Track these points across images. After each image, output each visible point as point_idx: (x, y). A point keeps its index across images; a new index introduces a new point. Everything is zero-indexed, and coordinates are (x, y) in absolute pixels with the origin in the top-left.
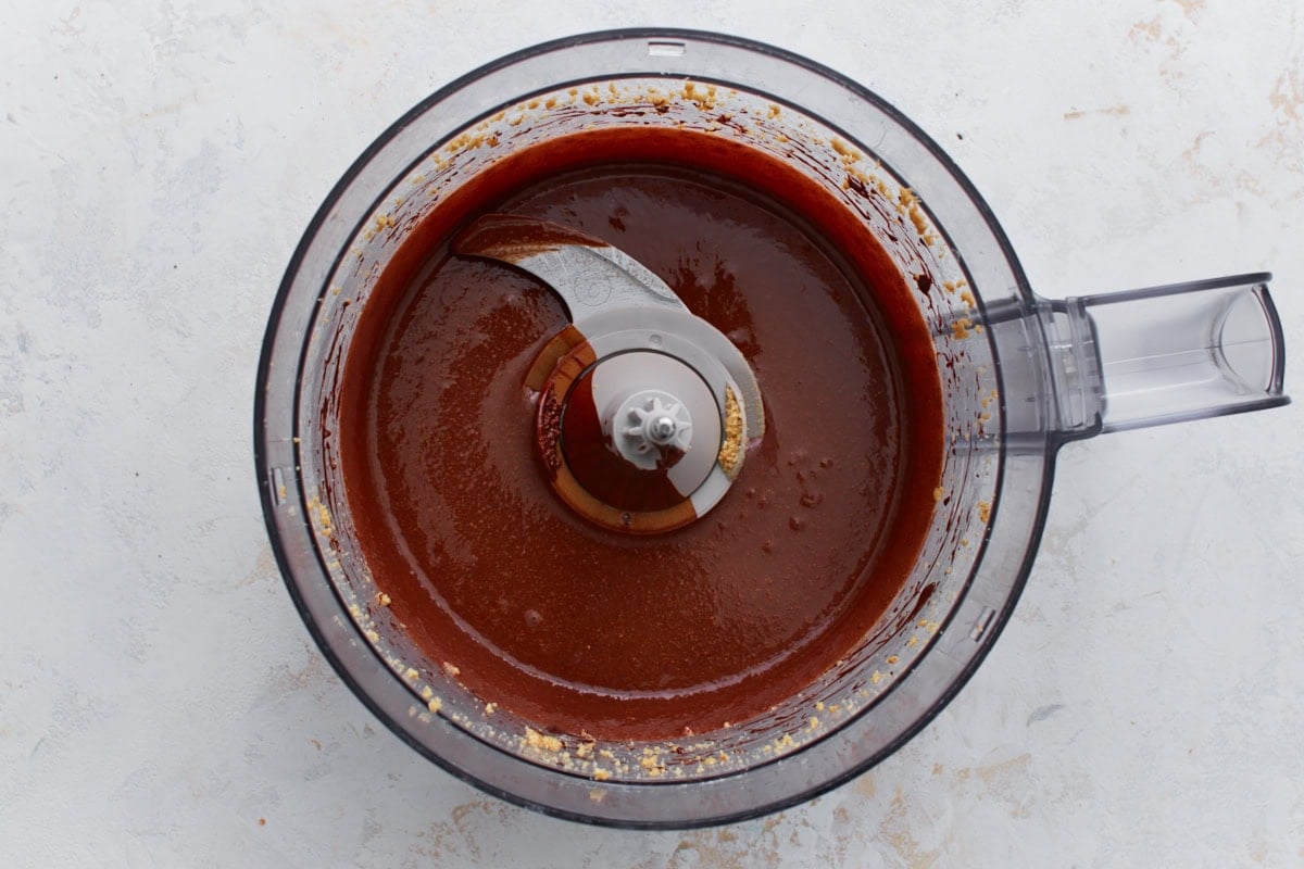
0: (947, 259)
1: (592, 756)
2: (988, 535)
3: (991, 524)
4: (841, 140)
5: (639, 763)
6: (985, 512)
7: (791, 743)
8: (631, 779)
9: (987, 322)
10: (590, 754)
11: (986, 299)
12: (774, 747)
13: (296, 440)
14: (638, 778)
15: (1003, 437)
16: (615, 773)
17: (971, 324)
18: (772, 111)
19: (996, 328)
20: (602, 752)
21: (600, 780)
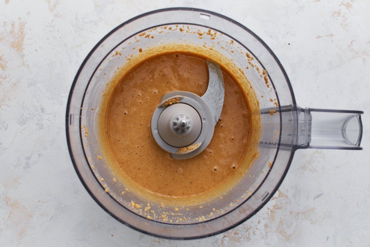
0: (272, 92)
1: (148, 212)
2: (270, 171)
3: (271, 168)
4: (249, 53)
5: (161, 216)
6: (270, 164)
7: (204, 219)
8: (157, 220)
9: (280, 111)
10: (148, 211)
11: (282, 105)
12: (199, 219)
13: (81, 108)
14: (160, 221)
15: (279, 144)
16: (153, 218)
17: (275, 111)
18: (231, 42)
19: (283, 113)
20: (151, 211)
21: (149, 219)
